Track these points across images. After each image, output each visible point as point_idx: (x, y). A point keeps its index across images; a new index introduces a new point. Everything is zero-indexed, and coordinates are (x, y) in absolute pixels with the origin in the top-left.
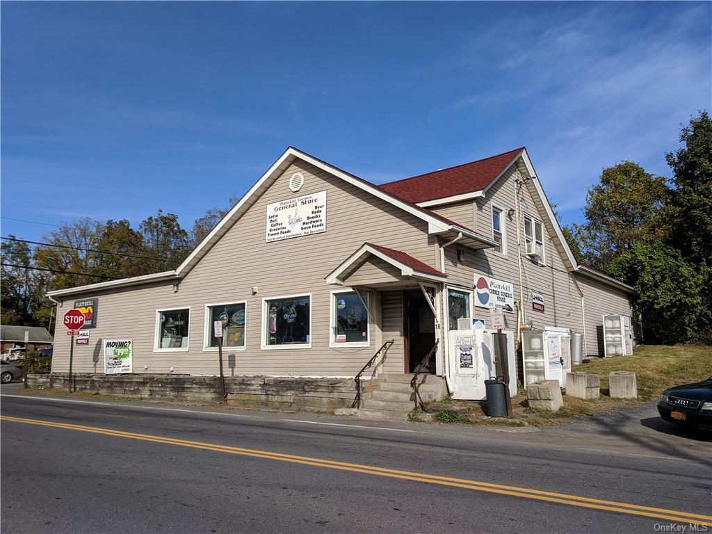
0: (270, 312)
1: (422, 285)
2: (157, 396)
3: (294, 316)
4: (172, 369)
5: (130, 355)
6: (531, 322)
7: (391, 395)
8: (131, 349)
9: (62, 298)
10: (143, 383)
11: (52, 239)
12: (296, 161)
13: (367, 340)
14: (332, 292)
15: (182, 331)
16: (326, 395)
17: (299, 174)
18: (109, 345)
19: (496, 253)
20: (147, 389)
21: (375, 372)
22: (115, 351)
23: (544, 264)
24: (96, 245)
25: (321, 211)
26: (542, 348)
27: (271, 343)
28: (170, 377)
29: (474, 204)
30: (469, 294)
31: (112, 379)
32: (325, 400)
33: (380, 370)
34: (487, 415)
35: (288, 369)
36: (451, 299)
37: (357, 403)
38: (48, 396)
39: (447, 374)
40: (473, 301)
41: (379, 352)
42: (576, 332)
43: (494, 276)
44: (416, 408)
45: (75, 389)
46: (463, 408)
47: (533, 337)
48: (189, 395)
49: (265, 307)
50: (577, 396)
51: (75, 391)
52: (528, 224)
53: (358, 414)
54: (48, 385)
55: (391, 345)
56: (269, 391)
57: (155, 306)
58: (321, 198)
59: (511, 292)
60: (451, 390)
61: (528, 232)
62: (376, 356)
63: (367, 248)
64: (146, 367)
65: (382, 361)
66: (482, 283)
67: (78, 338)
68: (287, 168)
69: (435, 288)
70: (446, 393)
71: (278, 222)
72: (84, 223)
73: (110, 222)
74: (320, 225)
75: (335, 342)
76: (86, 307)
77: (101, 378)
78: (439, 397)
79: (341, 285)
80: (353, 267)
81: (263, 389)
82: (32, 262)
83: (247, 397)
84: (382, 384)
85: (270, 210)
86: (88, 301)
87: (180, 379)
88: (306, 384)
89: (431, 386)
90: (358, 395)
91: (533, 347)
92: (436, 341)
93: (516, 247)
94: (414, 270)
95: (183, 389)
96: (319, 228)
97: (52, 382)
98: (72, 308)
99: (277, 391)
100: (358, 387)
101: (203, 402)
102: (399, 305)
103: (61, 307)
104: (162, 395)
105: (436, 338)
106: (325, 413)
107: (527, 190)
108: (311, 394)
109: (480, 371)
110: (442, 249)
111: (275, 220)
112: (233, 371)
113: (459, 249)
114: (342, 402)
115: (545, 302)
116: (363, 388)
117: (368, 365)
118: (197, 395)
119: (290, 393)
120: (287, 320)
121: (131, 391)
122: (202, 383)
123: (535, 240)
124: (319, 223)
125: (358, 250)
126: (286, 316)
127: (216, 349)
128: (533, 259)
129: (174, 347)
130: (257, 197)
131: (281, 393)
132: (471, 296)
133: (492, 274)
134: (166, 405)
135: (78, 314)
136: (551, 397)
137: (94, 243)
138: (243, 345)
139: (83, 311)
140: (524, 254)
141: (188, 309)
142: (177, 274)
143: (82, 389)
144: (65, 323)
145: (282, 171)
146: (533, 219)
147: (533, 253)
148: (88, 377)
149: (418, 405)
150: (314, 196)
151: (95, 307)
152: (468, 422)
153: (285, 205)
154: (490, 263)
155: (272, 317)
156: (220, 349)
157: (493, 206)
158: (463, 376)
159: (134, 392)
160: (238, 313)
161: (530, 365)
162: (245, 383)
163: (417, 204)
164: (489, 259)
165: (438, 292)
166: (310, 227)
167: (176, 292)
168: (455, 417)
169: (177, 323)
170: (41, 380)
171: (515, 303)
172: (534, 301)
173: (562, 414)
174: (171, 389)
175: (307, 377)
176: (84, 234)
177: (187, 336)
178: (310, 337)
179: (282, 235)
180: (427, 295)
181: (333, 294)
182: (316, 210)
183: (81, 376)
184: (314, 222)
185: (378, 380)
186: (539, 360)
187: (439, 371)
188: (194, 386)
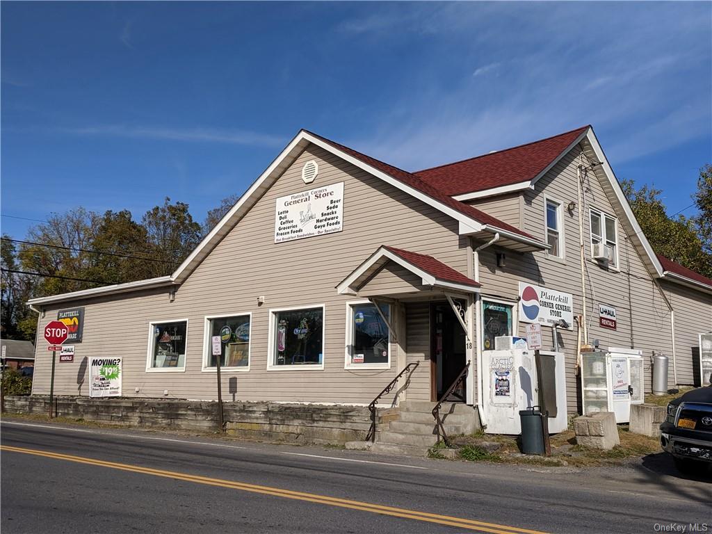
0: (279, 327)
1: (449, 297)
2: (147, 424)
3: (306, 331)
4: (166, 392)
5: (120, 375)
6: (597, 341)
7: (412, 427)
8: (120, 368)
9: (45, 307)
10: (132, 409)
11: (40, 234)
12: (309, 147)
13: (387, 362)
14: (348, 303)
15: (179, 348)
16: (337, 425)
17: (313, 162)
18: (95, 363)
19: (550, 257)
20: (137, 415)
21: (395, 399)
22: (102, 370)
23: (618, 269)
24: (91, 241)
25: (337, 207)
26: (605, 374)
27: (279, 363)
28: (163, 401)
29: (521, 197)
30: (512, 306)
31: (98, 403)
32: (336, 432)
33: (402, 397)
34: (522, 453)
35: (297, 394)
36: (488, 313)
37: (371, 437)
38: (26, 422)
39: (479, 403)
40: (517, 314)
41: (400, 375)
42: (659, 355)
43: (546, 285)
44: (438, 443)
45: (57, 413)
46: (496, 443)
47: (595, 360)
48: (183, 424)
49: (272, 320)
50: (642, 433)
51: (56, 416)
52: (595, 219)
53: (372, 448)
54: (27, 408)
55: (416, 367)
56: (272, 419)
57: (148, 318)
58: (338, 190)
59: (570, 304)
60: (484, 422)
61: (596, 229)
62: (396, 380)
63: (384, 252)
64: (137, 389)
65: (405, 387)
66: (529, 294)
67: (62, 354)
68: (299, 155)
69: (465, 300)
70: (478, 427)
71: (289, 218)
72: (78, 214)
73: (109, 213)
74: (336, 223)
75: (352, 363)
76: (71, 318)
77: (85, 401)
78: (468, 430)
79: (355, 295)
80: (369, 274)
81: (266, 418)
82: (17, 262)
83: (248, 427)
84: (404, 415)
85: (280, 204)
86: (73, 312)
87: (173, 404)
88: (314, 412)
89: (459, 416)
90: (374, 426)
91: (595, 372)
92: (467, 363)
93: (578, 249)
94: (437, 278)
95: (177, 416)
96: (335, 226)
97: (31, 405)
98: (55, 319)
99: (281, 420)
100: (373, 417)
101: (198, 431)
102: (425, 320)
103: (43, 317)
104: (153, 423)
105: (467, 360)
106: (336, 446)
107: (595, 178)
108: (321, 424)
109: (518, 400)
110: (476, 254)
111: (286, 217)
112: (234, 396)
113: (498, 251)
114: (356, 434)
115: (618, 317)
116: (380, 418)
117: (385, 390)
118: (192, 423)
119: (297, 422)
120: (297, 336)
121: (118, 417)
122: (198, 408)
123: (604, 240)
124: (335, 221)
125: (373, 254)
126: (297, 331)
127: (215, 369)
128: (602, 264)
129: (169, 366)
130: (265, 189)
131: (286, 422)
132: (514, 309)
133: (543, 283)
134: (156, 434)
135: (61, 326)
136: (602, 433)
137: (89, 238)
138: (247, 365)
139: (66, 322)
140: (589, 257)
141: (186, 322)
142: (173, 279)
143: (64, 414)
144: (45, 337)
145: (293, 159)
146: (602, 214)
147: (601, 255)
148: (71, 400)
149: (441, 438)
150: (329, 189)
151: (80, 318)
152: (496, 460)
153: (297, 199)
154: (540, 269)
155: (280, 332)
156: (219, 370)
157: (547, 199)
158: (498, 405)
159: (123, 419)
160: (242, 327)
161: (590, 394)
162: (246, 409)
163: (453, 197)
164: (539, 264)
165: (470, 304)
166: (324, 226)
167: (172, 301)
168: (484, 454)
169: (173, 338)
170: (19, 403)
171: (575, 318)
172: (602, 315)
173: (616, 453)
174: (164, 416)
175: (318, 404)
176: (77, 228)
177: (184, 354)
178: (323, 356)
179: (293, 235)
180: (455, 308)
181: (350, 305)
182: (332, 205)
183: (64, 399)
184: (329, 219)
185: (400, 409)
186: (601, 388)
187: (470, 400)
188: (189, 412)
